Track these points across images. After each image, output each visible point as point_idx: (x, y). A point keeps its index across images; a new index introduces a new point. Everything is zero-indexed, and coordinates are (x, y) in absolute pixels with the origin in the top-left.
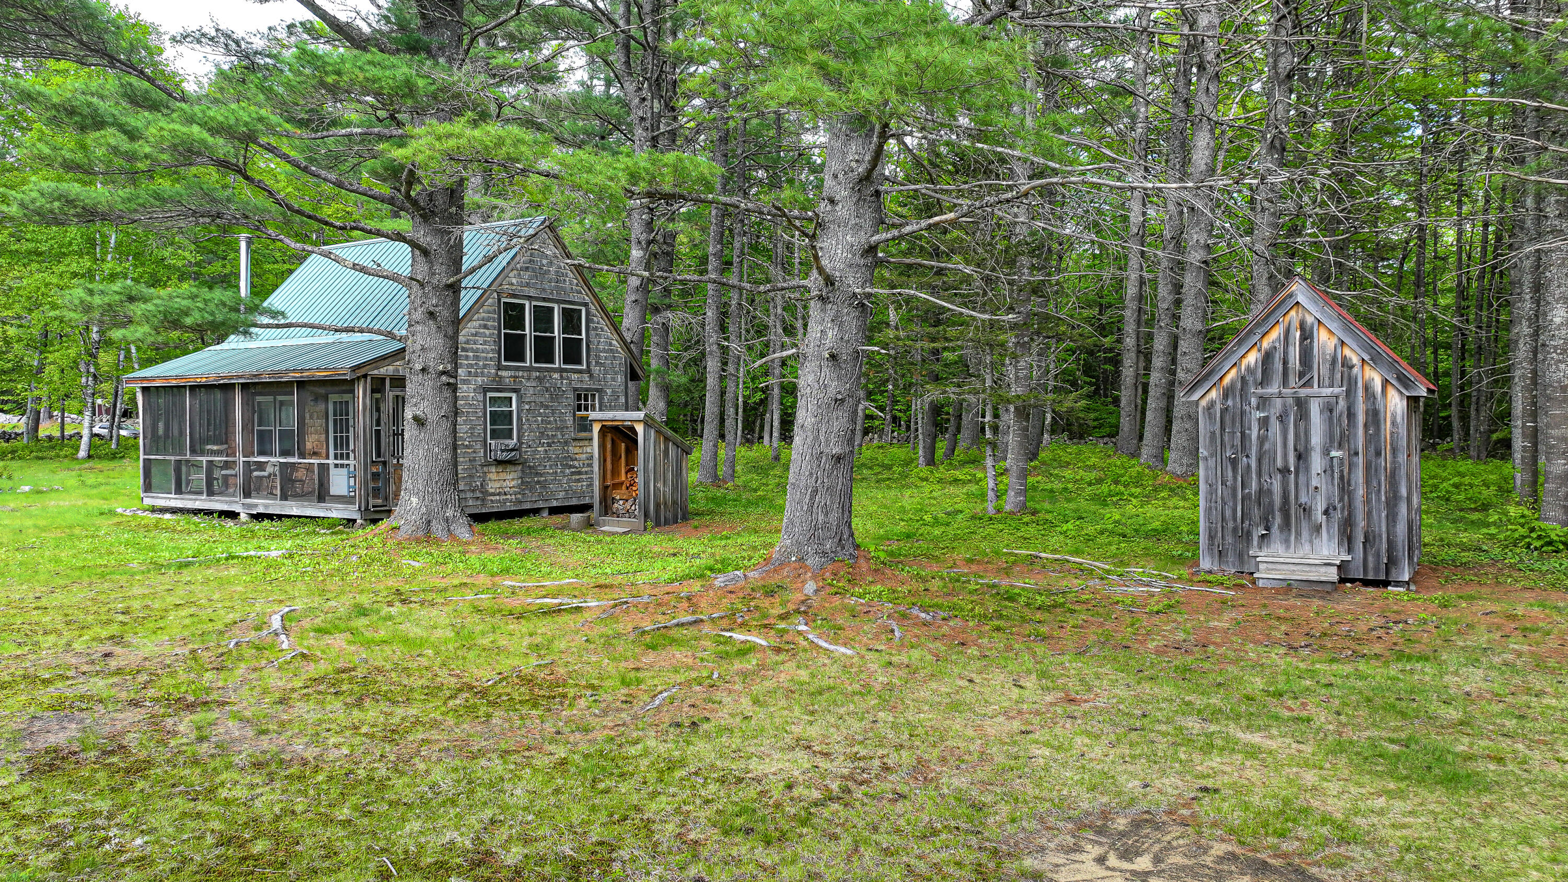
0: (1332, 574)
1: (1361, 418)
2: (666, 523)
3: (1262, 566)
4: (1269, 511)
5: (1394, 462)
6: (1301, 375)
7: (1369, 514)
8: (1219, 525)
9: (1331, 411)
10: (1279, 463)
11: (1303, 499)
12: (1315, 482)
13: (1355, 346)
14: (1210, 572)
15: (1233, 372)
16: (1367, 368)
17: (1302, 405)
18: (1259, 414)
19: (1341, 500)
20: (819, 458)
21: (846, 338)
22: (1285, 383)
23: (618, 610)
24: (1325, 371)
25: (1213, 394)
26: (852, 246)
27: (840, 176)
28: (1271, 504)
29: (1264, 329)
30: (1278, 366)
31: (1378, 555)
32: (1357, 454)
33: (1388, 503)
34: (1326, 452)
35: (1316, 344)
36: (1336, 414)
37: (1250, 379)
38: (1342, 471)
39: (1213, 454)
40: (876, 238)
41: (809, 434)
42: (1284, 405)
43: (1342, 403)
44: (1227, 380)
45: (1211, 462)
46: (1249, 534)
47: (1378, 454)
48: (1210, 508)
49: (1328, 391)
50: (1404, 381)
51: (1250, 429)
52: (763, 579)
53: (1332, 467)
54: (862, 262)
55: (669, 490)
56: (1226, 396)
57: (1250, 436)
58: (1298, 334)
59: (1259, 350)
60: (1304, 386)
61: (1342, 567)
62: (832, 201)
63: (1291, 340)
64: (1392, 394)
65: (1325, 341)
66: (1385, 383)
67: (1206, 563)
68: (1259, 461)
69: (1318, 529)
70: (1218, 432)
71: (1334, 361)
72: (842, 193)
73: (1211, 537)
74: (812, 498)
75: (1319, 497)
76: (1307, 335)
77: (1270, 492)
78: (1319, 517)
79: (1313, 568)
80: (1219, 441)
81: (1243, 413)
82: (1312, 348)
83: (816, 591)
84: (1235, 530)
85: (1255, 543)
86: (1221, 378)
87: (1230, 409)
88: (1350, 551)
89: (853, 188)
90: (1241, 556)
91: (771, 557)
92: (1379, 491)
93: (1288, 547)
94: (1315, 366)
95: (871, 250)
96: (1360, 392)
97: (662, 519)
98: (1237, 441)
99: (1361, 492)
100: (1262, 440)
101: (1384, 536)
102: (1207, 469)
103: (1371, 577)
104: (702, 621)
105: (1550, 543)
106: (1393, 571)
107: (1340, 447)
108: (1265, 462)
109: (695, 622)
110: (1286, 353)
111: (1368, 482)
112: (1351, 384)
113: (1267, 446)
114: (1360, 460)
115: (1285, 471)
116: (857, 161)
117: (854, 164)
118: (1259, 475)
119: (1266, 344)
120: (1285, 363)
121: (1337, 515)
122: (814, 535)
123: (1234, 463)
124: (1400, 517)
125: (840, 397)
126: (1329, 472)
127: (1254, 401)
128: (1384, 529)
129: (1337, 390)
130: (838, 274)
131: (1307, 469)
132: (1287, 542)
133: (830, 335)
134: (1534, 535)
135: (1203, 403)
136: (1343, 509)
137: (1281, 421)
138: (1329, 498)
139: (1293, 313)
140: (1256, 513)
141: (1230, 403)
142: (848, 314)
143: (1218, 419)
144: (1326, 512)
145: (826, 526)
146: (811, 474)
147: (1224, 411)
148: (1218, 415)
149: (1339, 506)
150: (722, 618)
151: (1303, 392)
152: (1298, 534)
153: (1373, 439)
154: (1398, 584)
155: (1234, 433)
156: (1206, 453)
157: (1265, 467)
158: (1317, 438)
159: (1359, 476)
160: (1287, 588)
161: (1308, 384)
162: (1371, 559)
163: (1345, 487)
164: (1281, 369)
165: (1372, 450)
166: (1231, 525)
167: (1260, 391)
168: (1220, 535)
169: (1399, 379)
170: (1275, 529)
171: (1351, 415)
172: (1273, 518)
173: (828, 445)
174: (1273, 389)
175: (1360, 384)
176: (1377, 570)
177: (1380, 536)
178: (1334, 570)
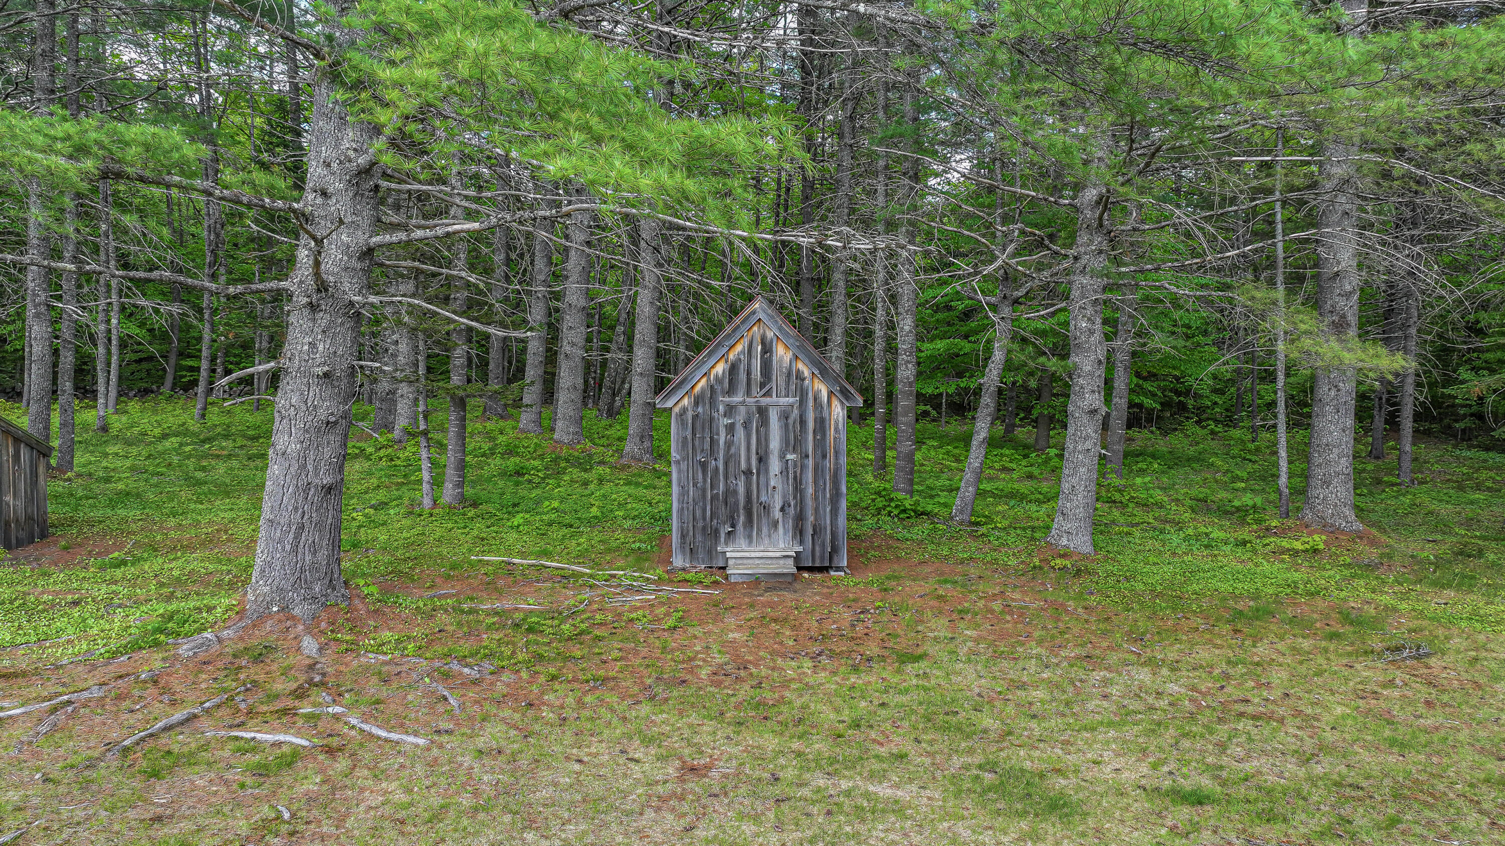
0: (789, 567)
1: (811, 425)
2: (20, 544)
3: (731, 562)
4: (734, 510)
5: (836, 464)
6: (762, 386)
7: (816, 510)
8: (691, 525)
9: (787, 418)
10: (743, 466)
11: (763, 499)
12: (772, 483)
13: (807, 361)
14: (684, 569)
15: (703, 381)
16: (816, 381)
17: (763, 412)
18: (727, 421)
19: (795, 498)
20: (306, 490)
21: (339, 353)
22: (748, 393)
23: (61, 716)
24: (782, 382)
25: (686, 401)
26: (348, 247)
27: (335, 165)
28: (736, 503)
29: (732, 342)
30: (743, 376)
31: (823, 545)
32: (807, 456)
33: (831, 499)
34: (782, 456)
35: (774, 358)
36: (791, 421)
37: (718, 388)
38: (795, 472)
39: (685, 458)
40: (375, 240)
41: (294, 462)
42: (748, 413)
43: (796, 412)
44: (698, 388)
45: (684, 466)
46: (716, 532)
47: (824, 456)
48: (683, 509)
49: (784, 401)
50: (845, 393)
51: (718, 434)
52: (241, 638)
53: (787, 468)
54: (359, 266)
55: (20, 504)
56: (696, 403)
57: (718, 441)
58: (760, 348)
59: (727, 362)
60: (764, 395)
61: (798, 557)
62: (324, 194)
63: (753, 354)
64: (835, 403)
65: (782, 354)
66: (831, 394)
67: (678, 561)
68: (726, 464)
69: (775, 524)
70: (689, 437)
71: (789, 374)
72: (336, 185)
73: (683, 536)
74: (297, 537)
75: (776, 496)
76: (767, 349)
77: (735, 492)
78: (777, 514)
79: (774, 561)
80: (690, 446)
81: (712, 419)
82: (771, 361)
83: (320, 650)
84: (704, 528)
85: (722, 540)
86: (692, 387)
87: (701, 415)
88: (801, 543)
89: (350, 181)
90: (711, 553)
91: (244, 610)
92: (825, 489)
93: (751, 542)
94: (774, 378)
95: (368, 253)
96: (811, 403)
97: (14, 541)
98: (707, 446)
99: (810, 490)
100: (729, 445)
101: (829, 528)
102: (679, 472)
103: (817, 565)
104: (195, 716)
105: (904, 511)
106: (835, 558)
107: (794, 451)
108: (731, 465)
109: (187, 720)
110: (749, 365)
111: (815, 482)
112: (802, 394)
113: (733, 450)
114: (810, 462)
115: (748, 473)
116: (355, 150)
117: (351, 153)
118: (726, 477)
119: (732, 356)
120: (749, 373)
121: (792, 511)
122: (300, 581)
123: (704, 466)
124: (841, 511)
125: (333, 419)
126: (784, 473)
127: (721, 408)
128: (828, 522)
129: (791, 400)
130: (331, 279)
131: (767, 471)
132: (750, 537)
133: (321, 348)
134: (893, 504)
135: (676, 410)
136: (796, 506)
137: (745, 427)
138: (784, 496)
139: (755, 328)
140: (723, 511)
141: (700, 410)
142: (342, 324)
143: (690, 425)
144: (782, 509)
145: (314, 567)
146: (296, 509)
147: (695, 417)
148: (690, 421)
149: (792, 503)
150: (219, 706)
151: (765, 401)
152: (759, 530)
153: (820, 444)
154: (838, 569)
155: (704, 438)
156: (678, 457)
157: (731, 469)
158: (775, 444)
159: (809, 475)
160: (756, 582)
161: (768, 394)
162: (817, 549)
163: (798, 484)
164: (745, 380)
165: (819, 453)
166: (700, 524)
167: (727, 399)
168: (691, 533)
169: (841, 391)
170: (740, 526)
171: (803, 422)
172: (738, 516)
173: (316, 475)
174: (737, 399)
175: (810, 395)
176: (822, 558)
177: (825, 528)
178: (791, 562)
